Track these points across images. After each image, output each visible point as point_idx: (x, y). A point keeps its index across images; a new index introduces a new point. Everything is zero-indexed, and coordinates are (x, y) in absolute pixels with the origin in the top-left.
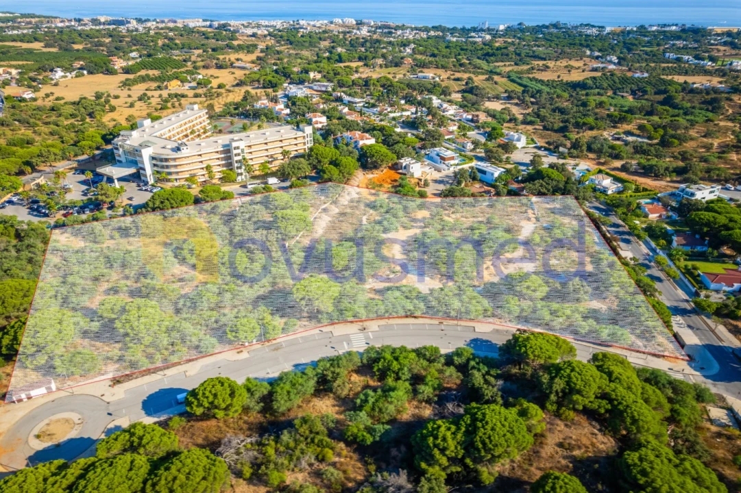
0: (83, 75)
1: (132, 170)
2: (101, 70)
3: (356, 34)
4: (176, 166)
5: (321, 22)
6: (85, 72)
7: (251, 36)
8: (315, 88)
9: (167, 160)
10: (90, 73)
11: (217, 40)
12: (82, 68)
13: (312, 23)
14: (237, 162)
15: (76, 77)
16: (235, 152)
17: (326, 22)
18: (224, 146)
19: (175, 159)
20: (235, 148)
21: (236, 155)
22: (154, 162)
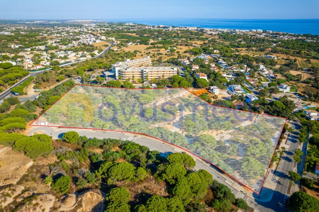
0: (138, 44)
1: (112, 74)
2: (144, 43)
3: (257, 36)
4: (125, 75)
5: (246, 30)
6: (139, 44)
7: (210, 35)
8: (213, 56)
9: (122, 72)
10: (140, 44)
11: (195, 35)
12: (138, 42)
13: (241, 31)
14: (145, 76)
15: (135, 45)
16: (144, 73)
17: (248, 30)
18: (142, 70)
19: (125, 72)
20: (144, 71)
21: (145, 74)
22: (119, 72)
